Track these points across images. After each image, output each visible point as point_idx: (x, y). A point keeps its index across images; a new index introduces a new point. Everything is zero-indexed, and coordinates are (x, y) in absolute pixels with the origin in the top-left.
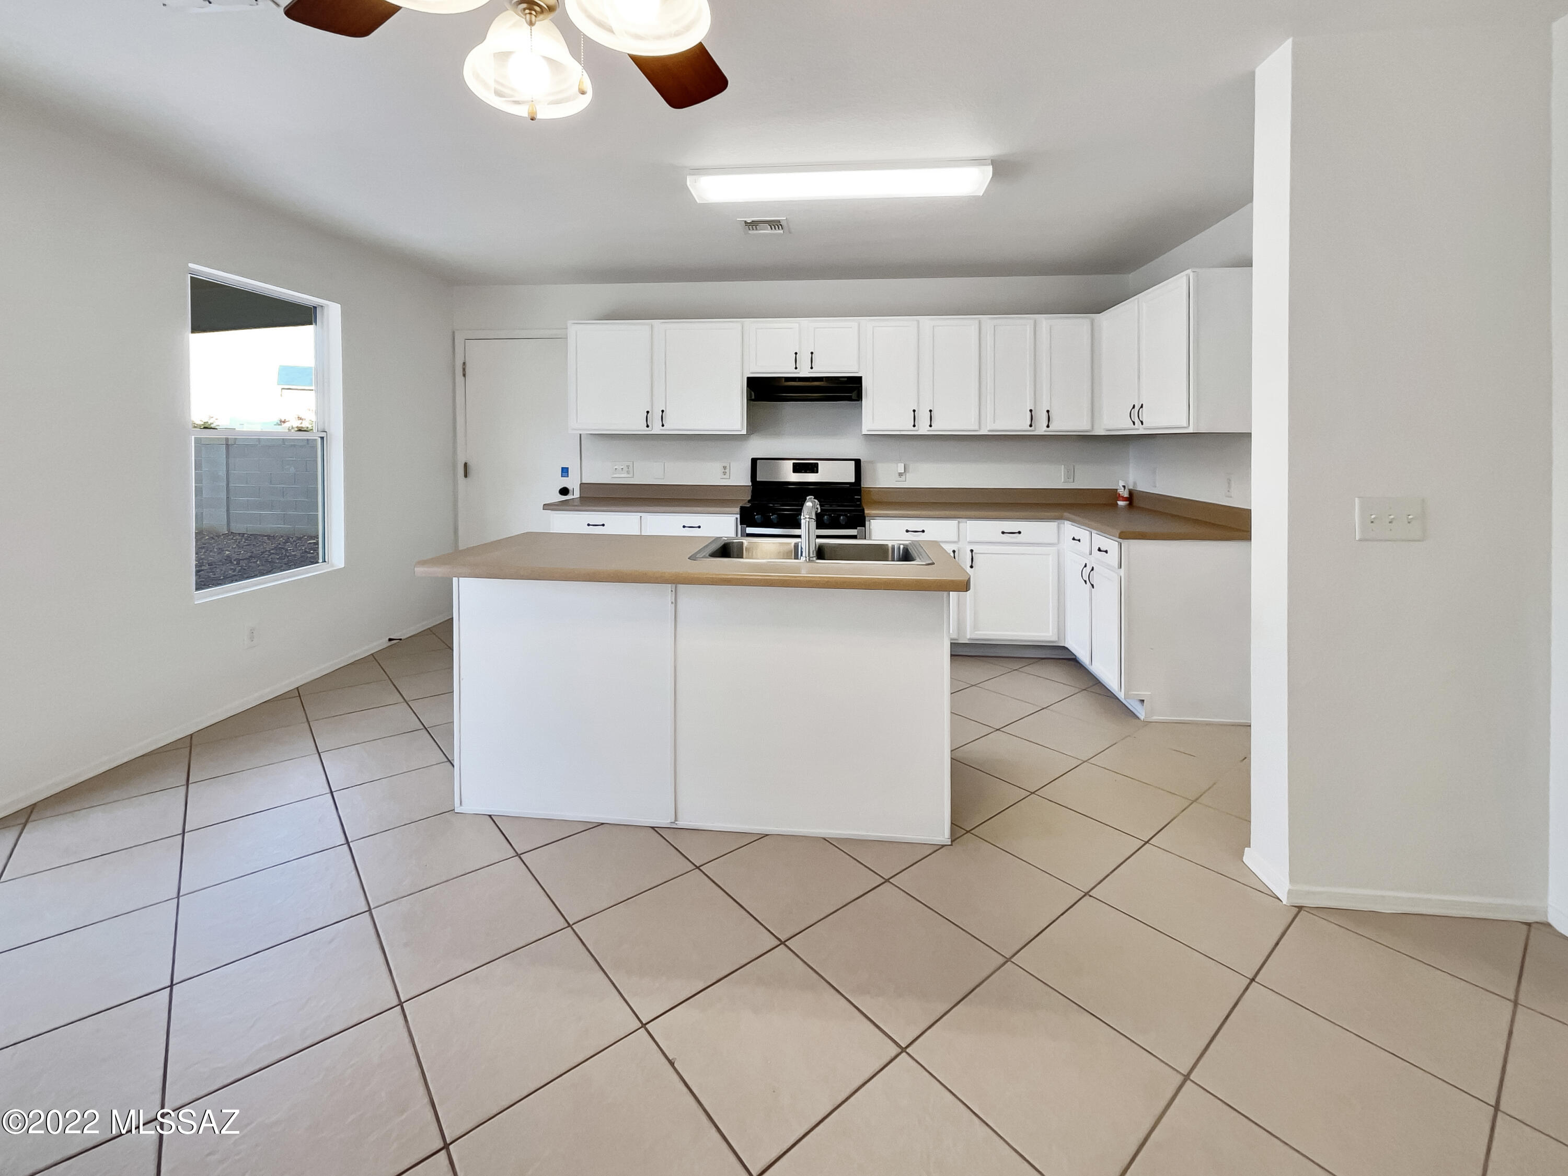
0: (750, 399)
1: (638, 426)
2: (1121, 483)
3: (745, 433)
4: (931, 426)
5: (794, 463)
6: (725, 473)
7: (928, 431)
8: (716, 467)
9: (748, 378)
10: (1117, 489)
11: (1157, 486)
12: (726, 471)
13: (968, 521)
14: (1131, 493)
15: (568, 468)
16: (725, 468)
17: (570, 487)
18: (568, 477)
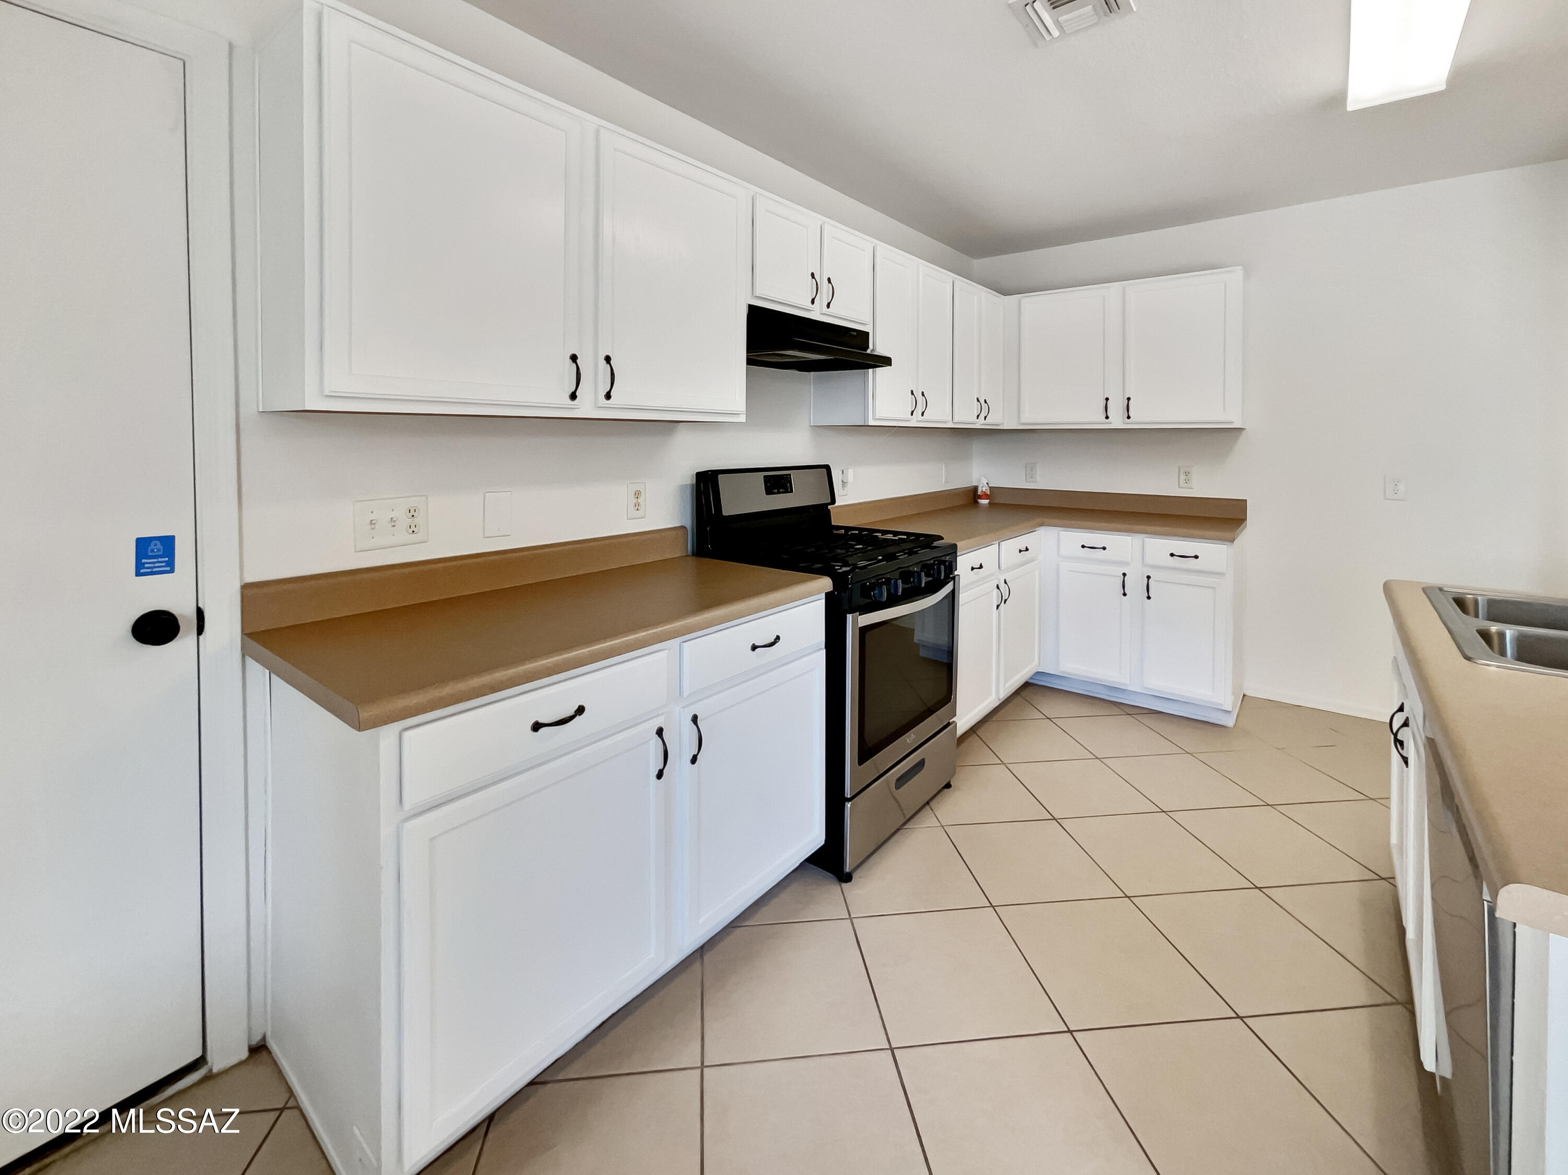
3: (745, 421)
4: (923, 415)
5: (765, 477)
6: (637, 506)
7: (918, 421)
8: (630, 490)
10: (977, 488)
11: (1037, 480)
12: (639, 501)
15: (172, 538)
16: (637, 494)
17: (183, 610)
18: (172, 571)
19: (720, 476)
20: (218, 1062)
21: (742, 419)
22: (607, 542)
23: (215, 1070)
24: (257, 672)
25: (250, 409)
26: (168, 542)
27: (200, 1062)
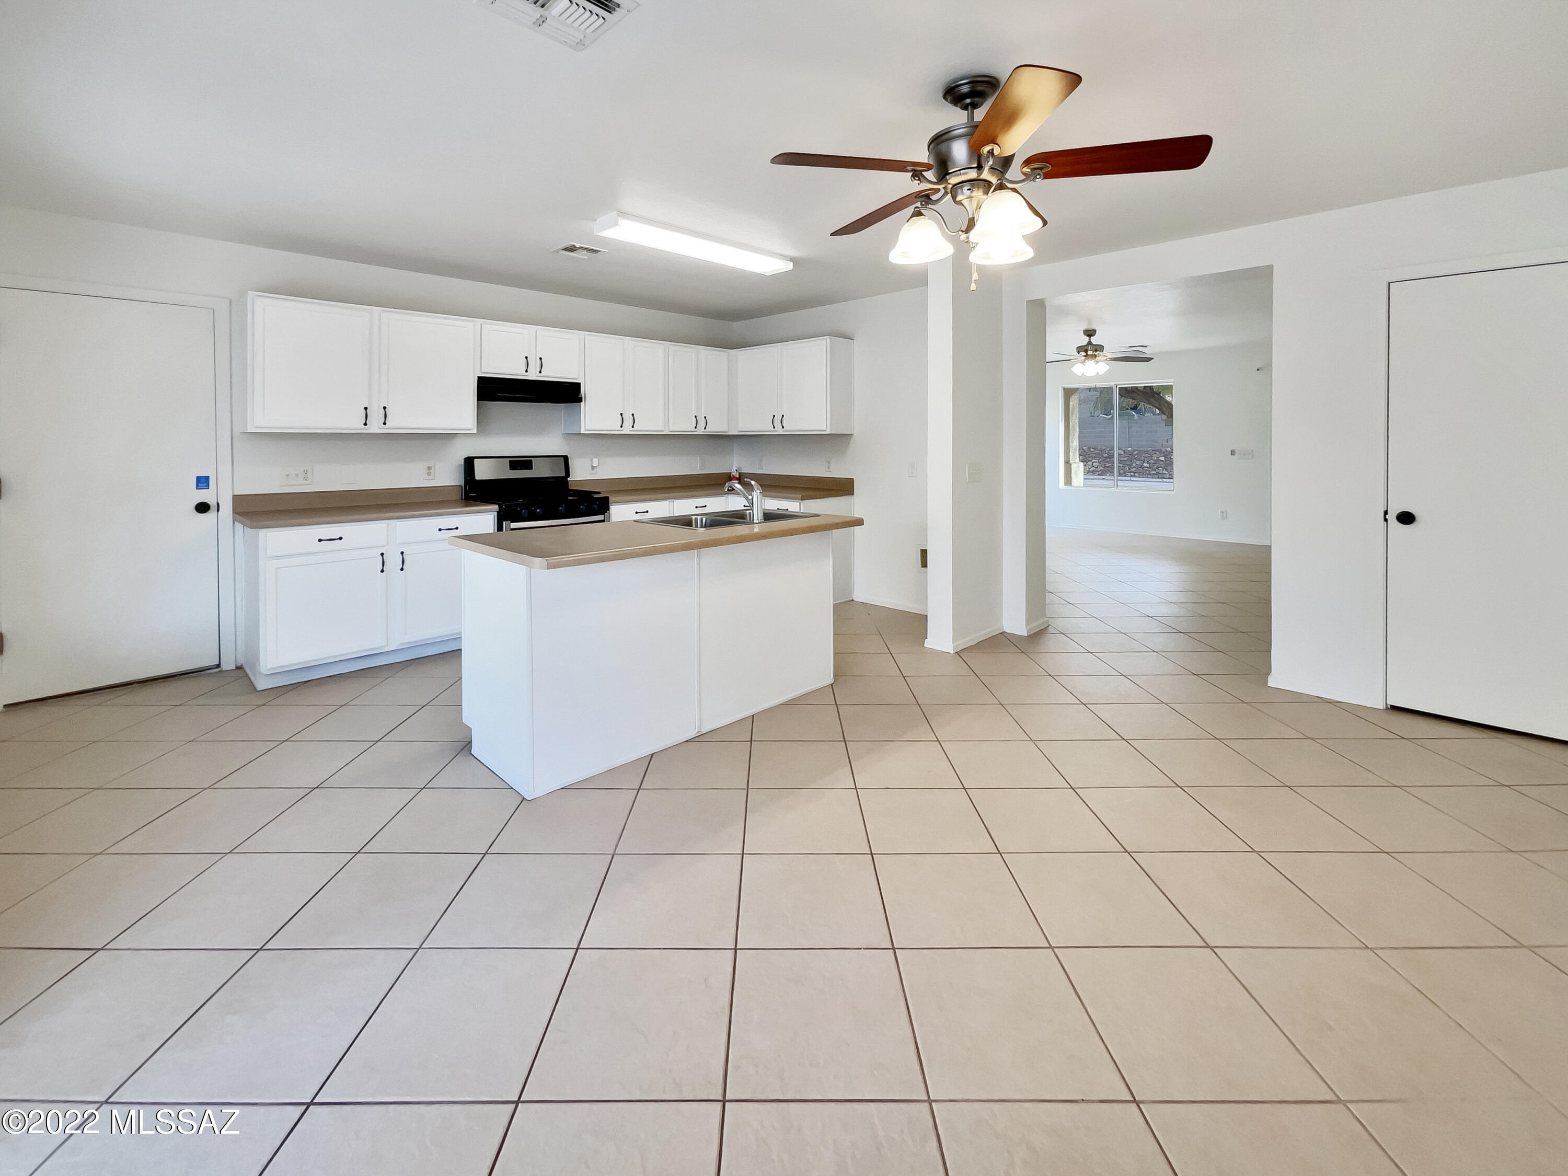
0: (479, 399)
1: (354, 424)
2: (734, 469)
3: (475, 432)
4: (633, 427)
5: (510, 461)
6: (429, 474)
7: (630, 431)
8: (421, 467)
9: (479, 378)
10: (731, 473)
11: (764, 468)
12: (431, 471)
13: (675, 501)
14: (740, 474)
15: (208, 477)
16: (429, 468)
17: (212, 501)
18: (208, 488)
19: (475, 460)
20: (226, 666)
21: (475, 431)
22: (406, 490)
23: (224, 669)
24: (239, 527)
25: (237, 430)
26: (207, 478)
27: (218, 666)
